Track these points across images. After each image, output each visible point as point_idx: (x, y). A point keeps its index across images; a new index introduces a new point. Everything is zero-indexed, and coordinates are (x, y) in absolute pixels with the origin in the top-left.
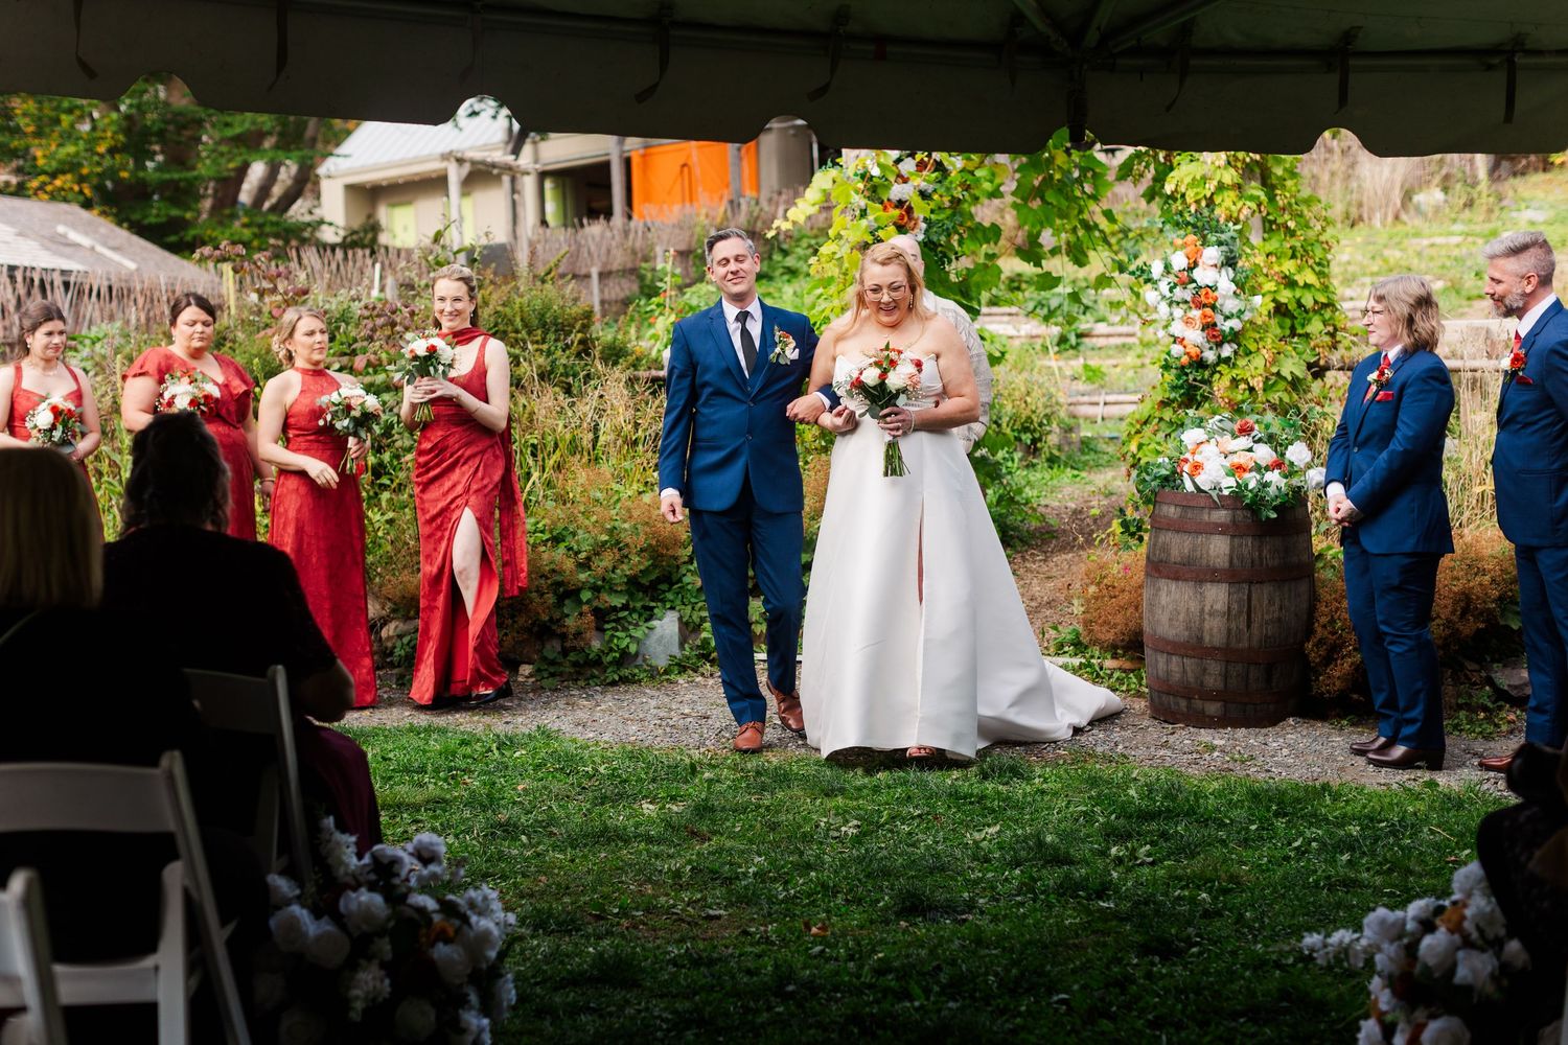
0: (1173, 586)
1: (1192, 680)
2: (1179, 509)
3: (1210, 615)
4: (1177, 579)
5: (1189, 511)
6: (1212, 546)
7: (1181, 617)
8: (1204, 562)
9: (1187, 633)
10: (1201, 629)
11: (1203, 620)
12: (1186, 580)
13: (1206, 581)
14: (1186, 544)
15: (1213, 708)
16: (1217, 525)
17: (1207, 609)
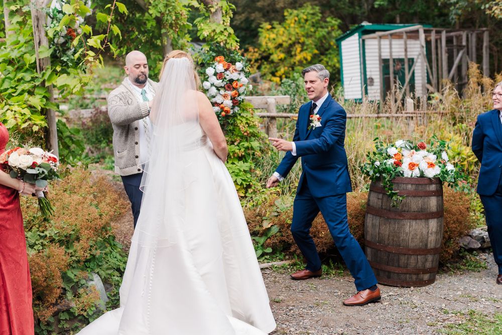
0: (414, 223)
1: (420, 265)
2: (414, 186)
3: (431, 234)
4: (415, 219)
5: (420, 187)
6: (431, 202)
7: (418, 237)
8: (428, 210)
9: (421, 244)
10: (427, 240)
11: (428, 237)
12: (421, 219)
13: (430, 219)
14: (420, 202)
15: (426, 277)
16: (433, 192)
17: (430, 232)
